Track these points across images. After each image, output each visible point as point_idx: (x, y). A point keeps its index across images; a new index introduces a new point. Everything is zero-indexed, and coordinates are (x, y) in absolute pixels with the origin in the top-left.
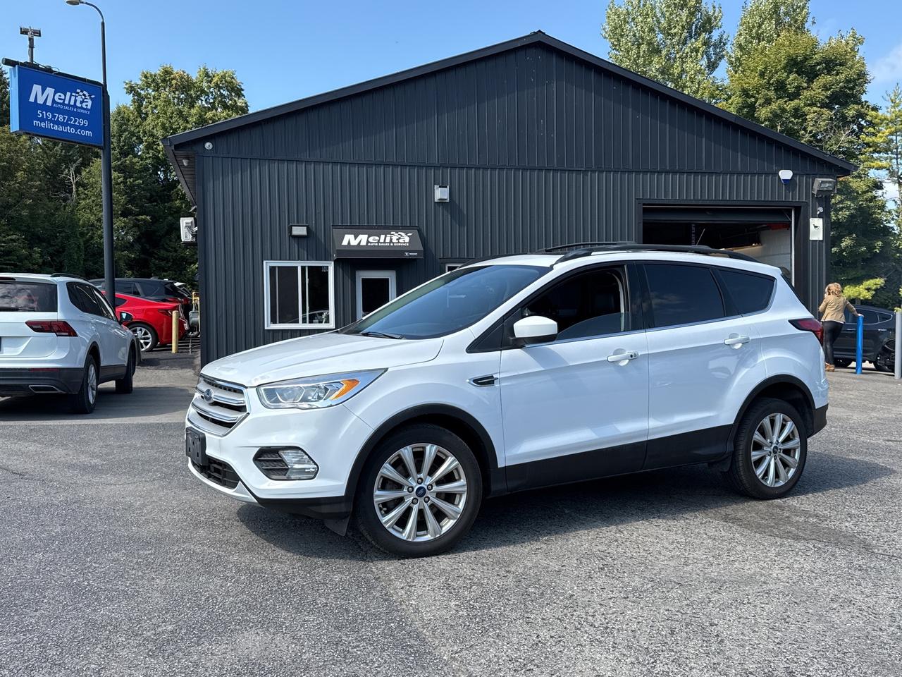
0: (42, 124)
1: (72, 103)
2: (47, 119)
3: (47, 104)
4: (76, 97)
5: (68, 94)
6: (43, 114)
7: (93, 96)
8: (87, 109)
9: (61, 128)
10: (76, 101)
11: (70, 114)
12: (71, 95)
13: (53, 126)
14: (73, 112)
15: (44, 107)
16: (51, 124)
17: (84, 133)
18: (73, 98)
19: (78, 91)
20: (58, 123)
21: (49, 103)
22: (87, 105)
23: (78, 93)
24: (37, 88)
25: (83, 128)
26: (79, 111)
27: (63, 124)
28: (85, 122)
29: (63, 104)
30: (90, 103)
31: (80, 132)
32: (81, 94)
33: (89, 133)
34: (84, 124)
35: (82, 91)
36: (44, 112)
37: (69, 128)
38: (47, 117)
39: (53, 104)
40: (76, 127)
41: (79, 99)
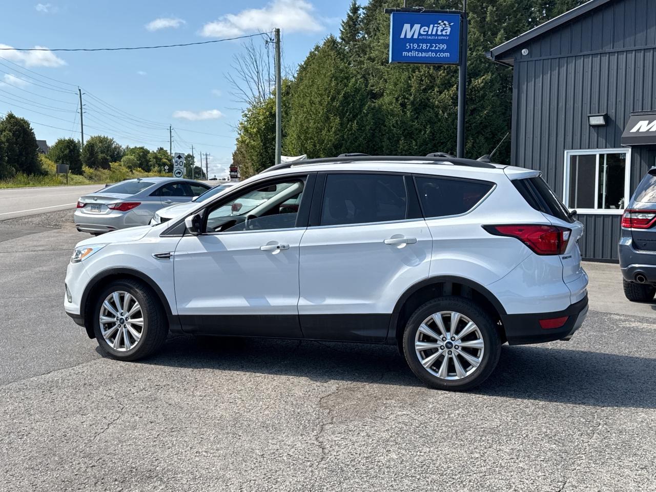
0: (410, 54)
1: (434, 33)
2: (413, 49)
3: (414, 37)
4: (438, 27)
5: (431, 26)
6: (410, 46)
7: (452, 24)
8: (446, 35)
9: (424, 54)
10: (437, 30)
11: (432, 42)
12: (434, 27)
13: (418, 54)
14: (434, 40)
15: (412, 40)
16: (417, 53)
17: (443, 55)
18: (435, 28)
19: (440, 22)
20: (422, 51)
21: (416, 37)
22: (446, 32)
23: (439, 24)
24: (407, 26)
25: (443, 51)
26: (439, 38)
27: (426, 51)
28: (444, 47)
29: (427, 35)
30: (449, 29)
31: (439, 55)
32: (442, 24)
33: (447, 55)
34: (443, 48)
35: (443, 22)
36: (412, 44)
37: (430, 53)
38: (413, 47)
39: (418, 37)
40: (436, 52)
41: (440, 28)
